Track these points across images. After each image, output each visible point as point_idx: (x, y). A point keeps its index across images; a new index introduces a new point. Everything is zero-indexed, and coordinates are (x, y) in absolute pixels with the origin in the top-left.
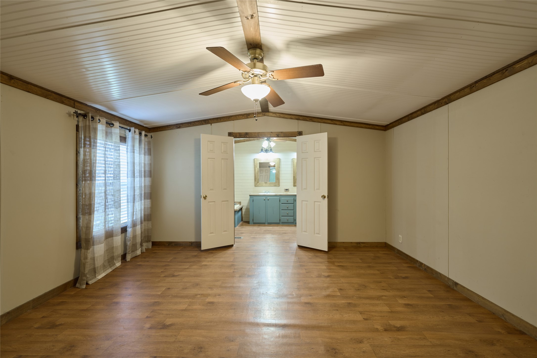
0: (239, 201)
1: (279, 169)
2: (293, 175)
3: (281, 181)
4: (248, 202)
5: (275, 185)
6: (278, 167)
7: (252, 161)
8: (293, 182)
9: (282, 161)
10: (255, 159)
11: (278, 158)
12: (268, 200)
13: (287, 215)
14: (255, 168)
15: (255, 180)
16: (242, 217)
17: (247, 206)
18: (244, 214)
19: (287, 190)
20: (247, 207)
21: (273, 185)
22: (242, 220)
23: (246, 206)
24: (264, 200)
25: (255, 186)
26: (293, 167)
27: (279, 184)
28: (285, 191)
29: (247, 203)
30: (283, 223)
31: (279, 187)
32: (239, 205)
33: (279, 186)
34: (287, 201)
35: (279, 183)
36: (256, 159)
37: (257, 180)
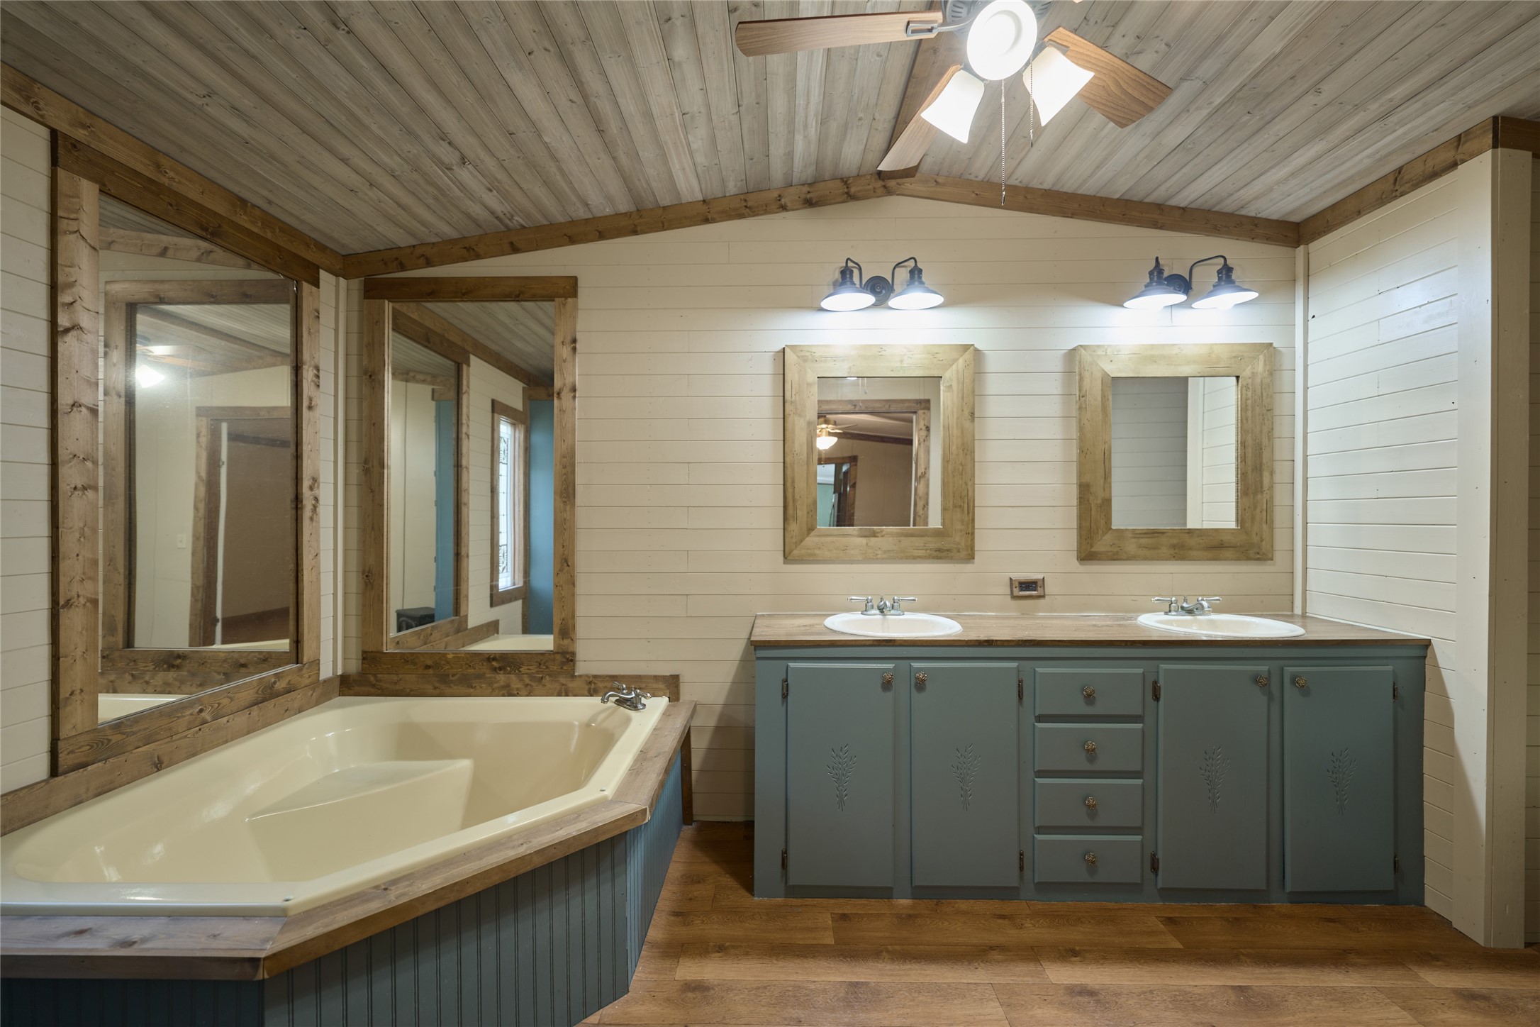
0: (666, 671)
1: (967, 424)
2: (1081, 474)
3: (983, 519)
4: (730, 679)
5: (939, 550)
6: (966, 412)
7: (767, 366)
8: (1075, 525)
9: (993, 364)
10: (787, 350)
11: (966, 348)
12: (920, 685)
13: (1088, 823)
14: (789, 420)
15: (790, 511)
16: (690, 789)
17: (725, 705)
18: (701, 771)
19: (1028, 588)
20: (722, 716)
21: (921, 553)
22: (687, 815)
23: (718, 709)
24: (887, 685)
25: (787, 557)
26: (1074, 413)
27: (973, 539)
28: (1017, 592)
29: (727, 686)
30: (1045, 888)
31: (968, 567)
32: (665, 700)
33: (970, 557)
34: (1090, 698)
35: (973, 534)
36: (792, 347)
37: (802, 513)
